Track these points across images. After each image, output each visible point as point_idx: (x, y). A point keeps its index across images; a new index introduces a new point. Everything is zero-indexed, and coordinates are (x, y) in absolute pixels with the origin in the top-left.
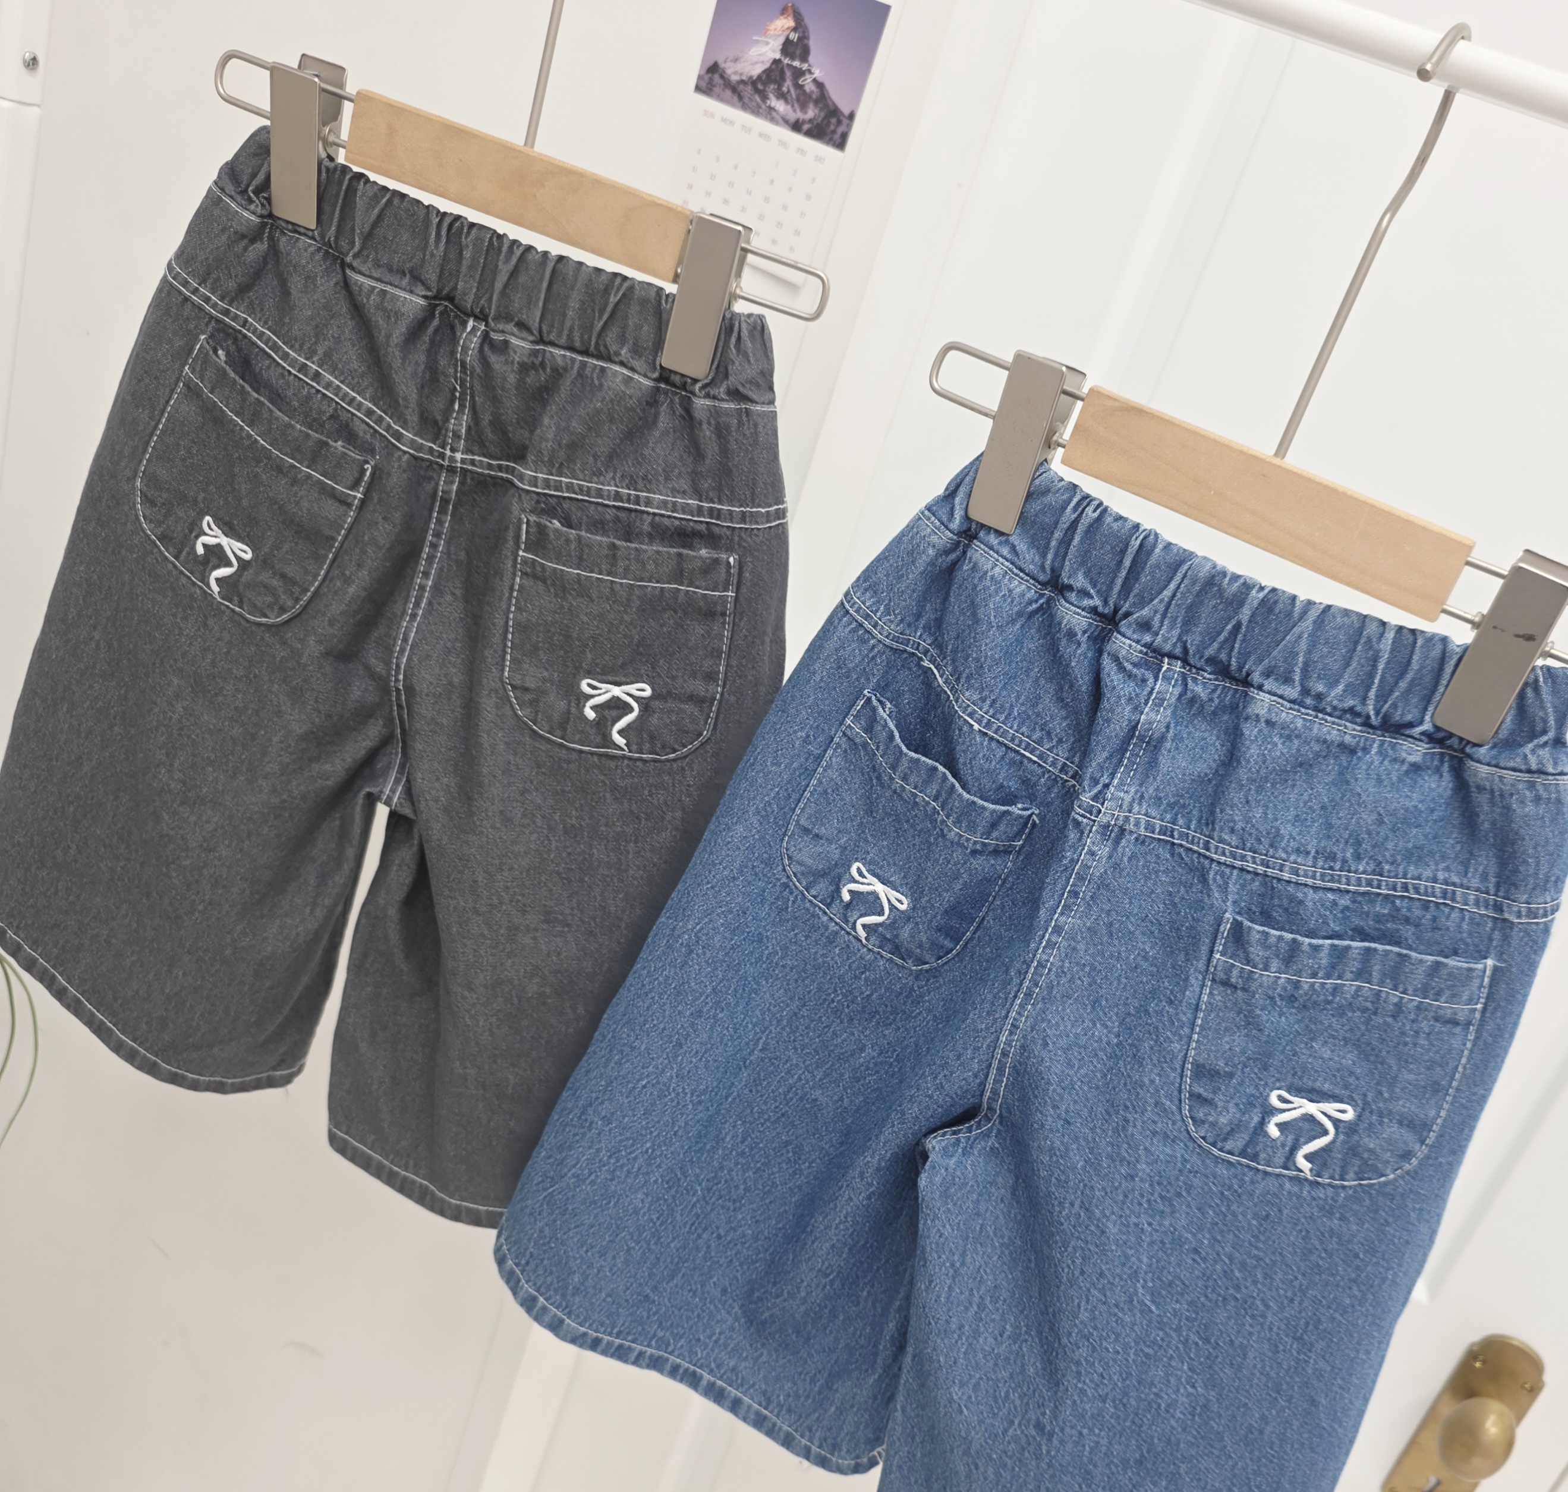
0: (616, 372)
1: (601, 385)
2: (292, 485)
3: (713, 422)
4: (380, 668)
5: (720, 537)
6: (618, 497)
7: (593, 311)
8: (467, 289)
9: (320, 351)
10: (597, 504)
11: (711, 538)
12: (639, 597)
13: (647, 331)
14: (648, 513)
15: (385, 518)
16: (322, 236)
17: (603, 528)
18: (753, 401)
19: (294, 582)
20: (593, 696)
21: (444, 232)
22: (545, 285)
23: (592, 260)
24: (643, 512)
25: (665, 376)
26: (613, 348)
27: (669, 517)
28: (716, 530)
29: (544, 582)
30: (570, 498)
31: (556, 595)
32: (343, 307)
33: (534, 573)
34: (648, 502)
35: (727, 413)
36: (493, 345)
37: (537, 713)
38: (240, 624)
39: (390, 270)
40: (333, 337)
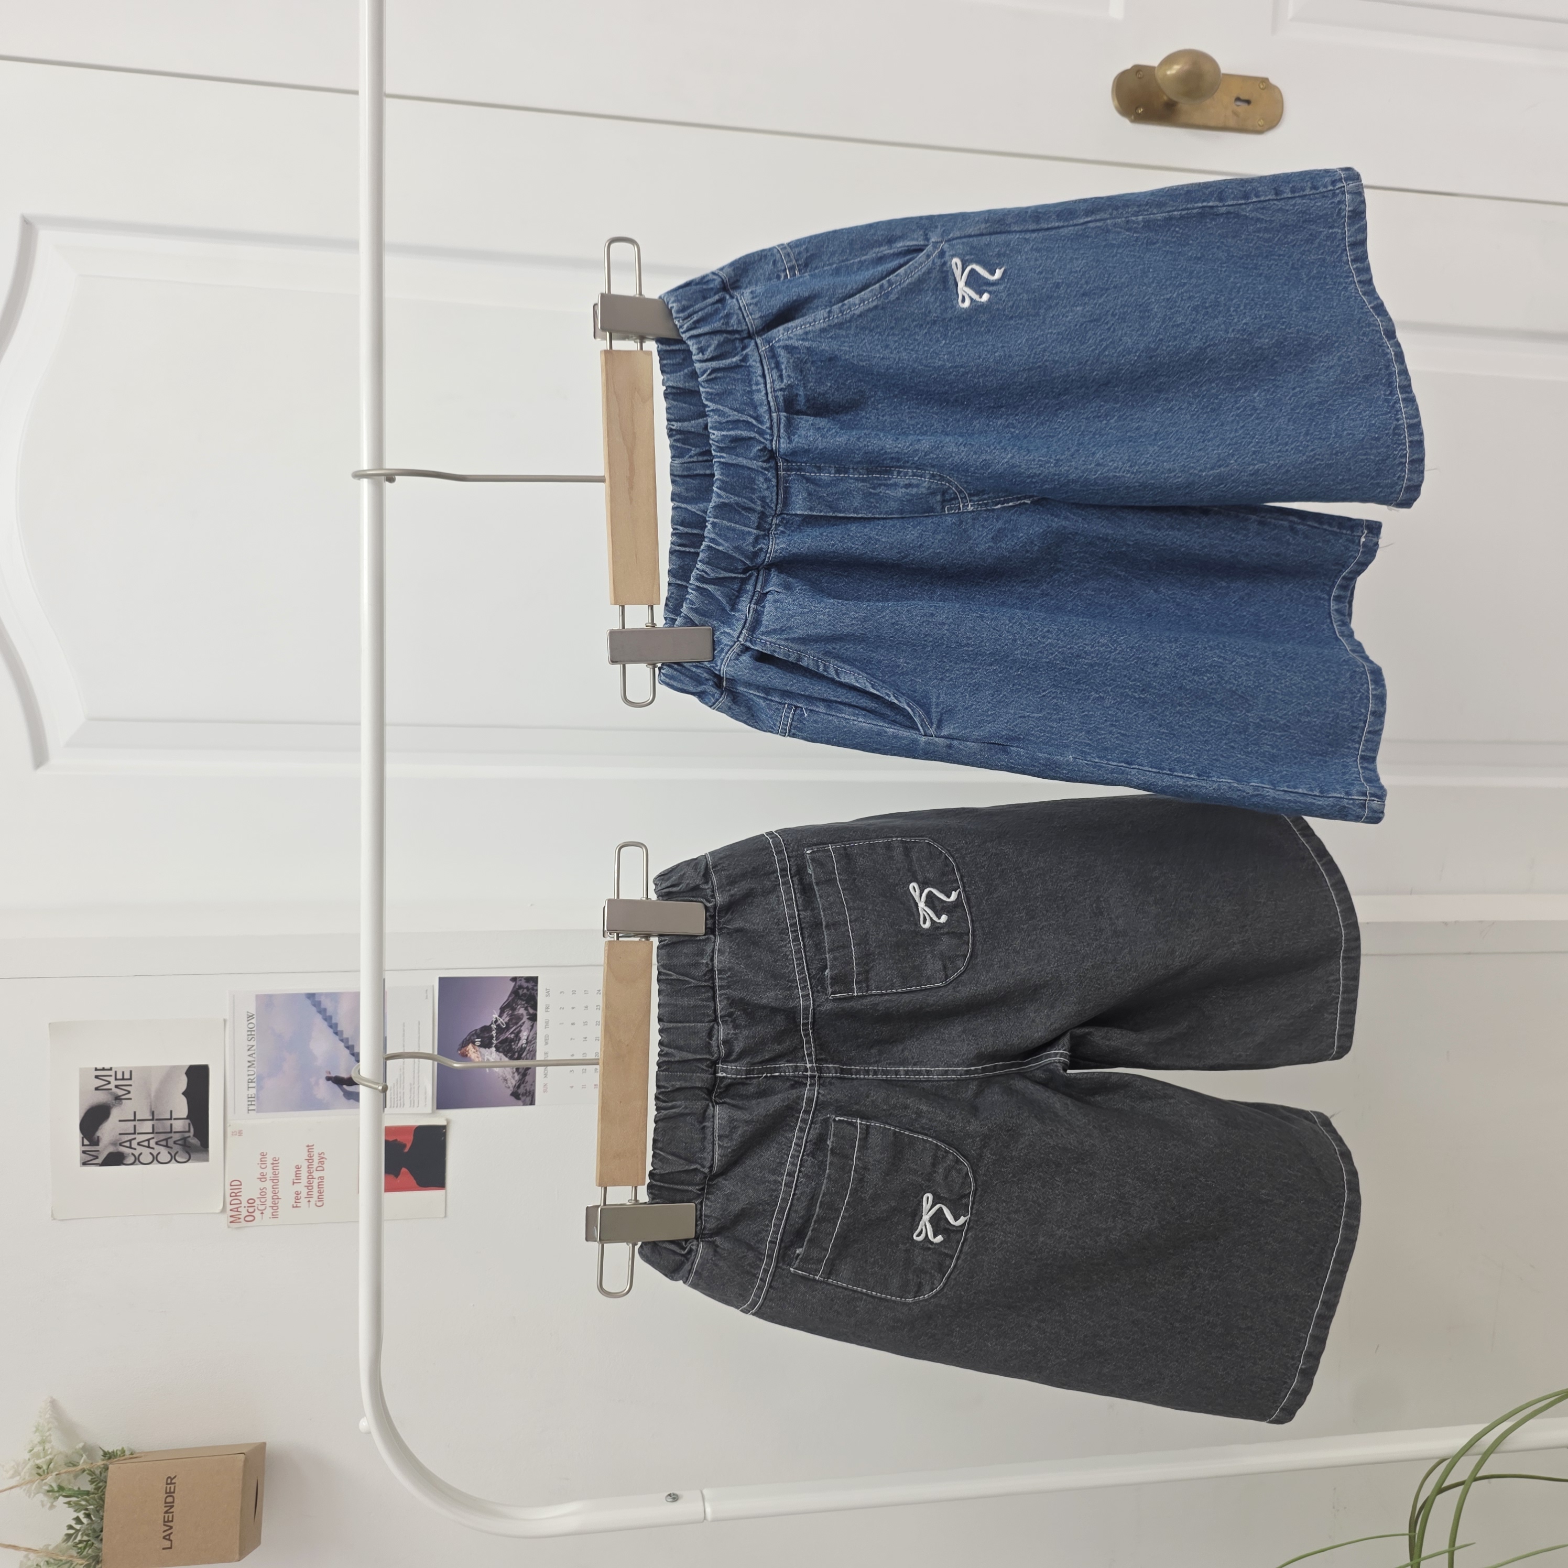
0: (719, 962)
1: (730, 969)
2: (869, 1170)
3: (728, 888)
4: (973, 1086)
5: (797, 865)
6: (796, 939)
7: (686, 989)
8: (700, 1079)
9: (773, 1178)
10: (805, 952)
11: (800, 872)
12: (854, 902)
13: (687, 949)
14: (799, 915)
15: (868, 1097)
16: (698, 1196)
17: (819, 944)
18: (707, 864)
19: (935, 1157)
20: (931, 919)
21: (670, 1104)
22: (680, 1025)
23: (655, 999)
24: (799, 919)
25: (710, 930)
26: (704, 969)
27: (796, 901)
28: (794, 868)
29: (867, 972)
30: (808, 970)
31: (873, 961)
32: (739, 1171)
33: (865, 980)
34: (792, 917)
35: (719, 880)
36: (728, 1054)
37: (958, 956)
38: (981, 1196)
39: (704, 1138)
40: (761, 1172)
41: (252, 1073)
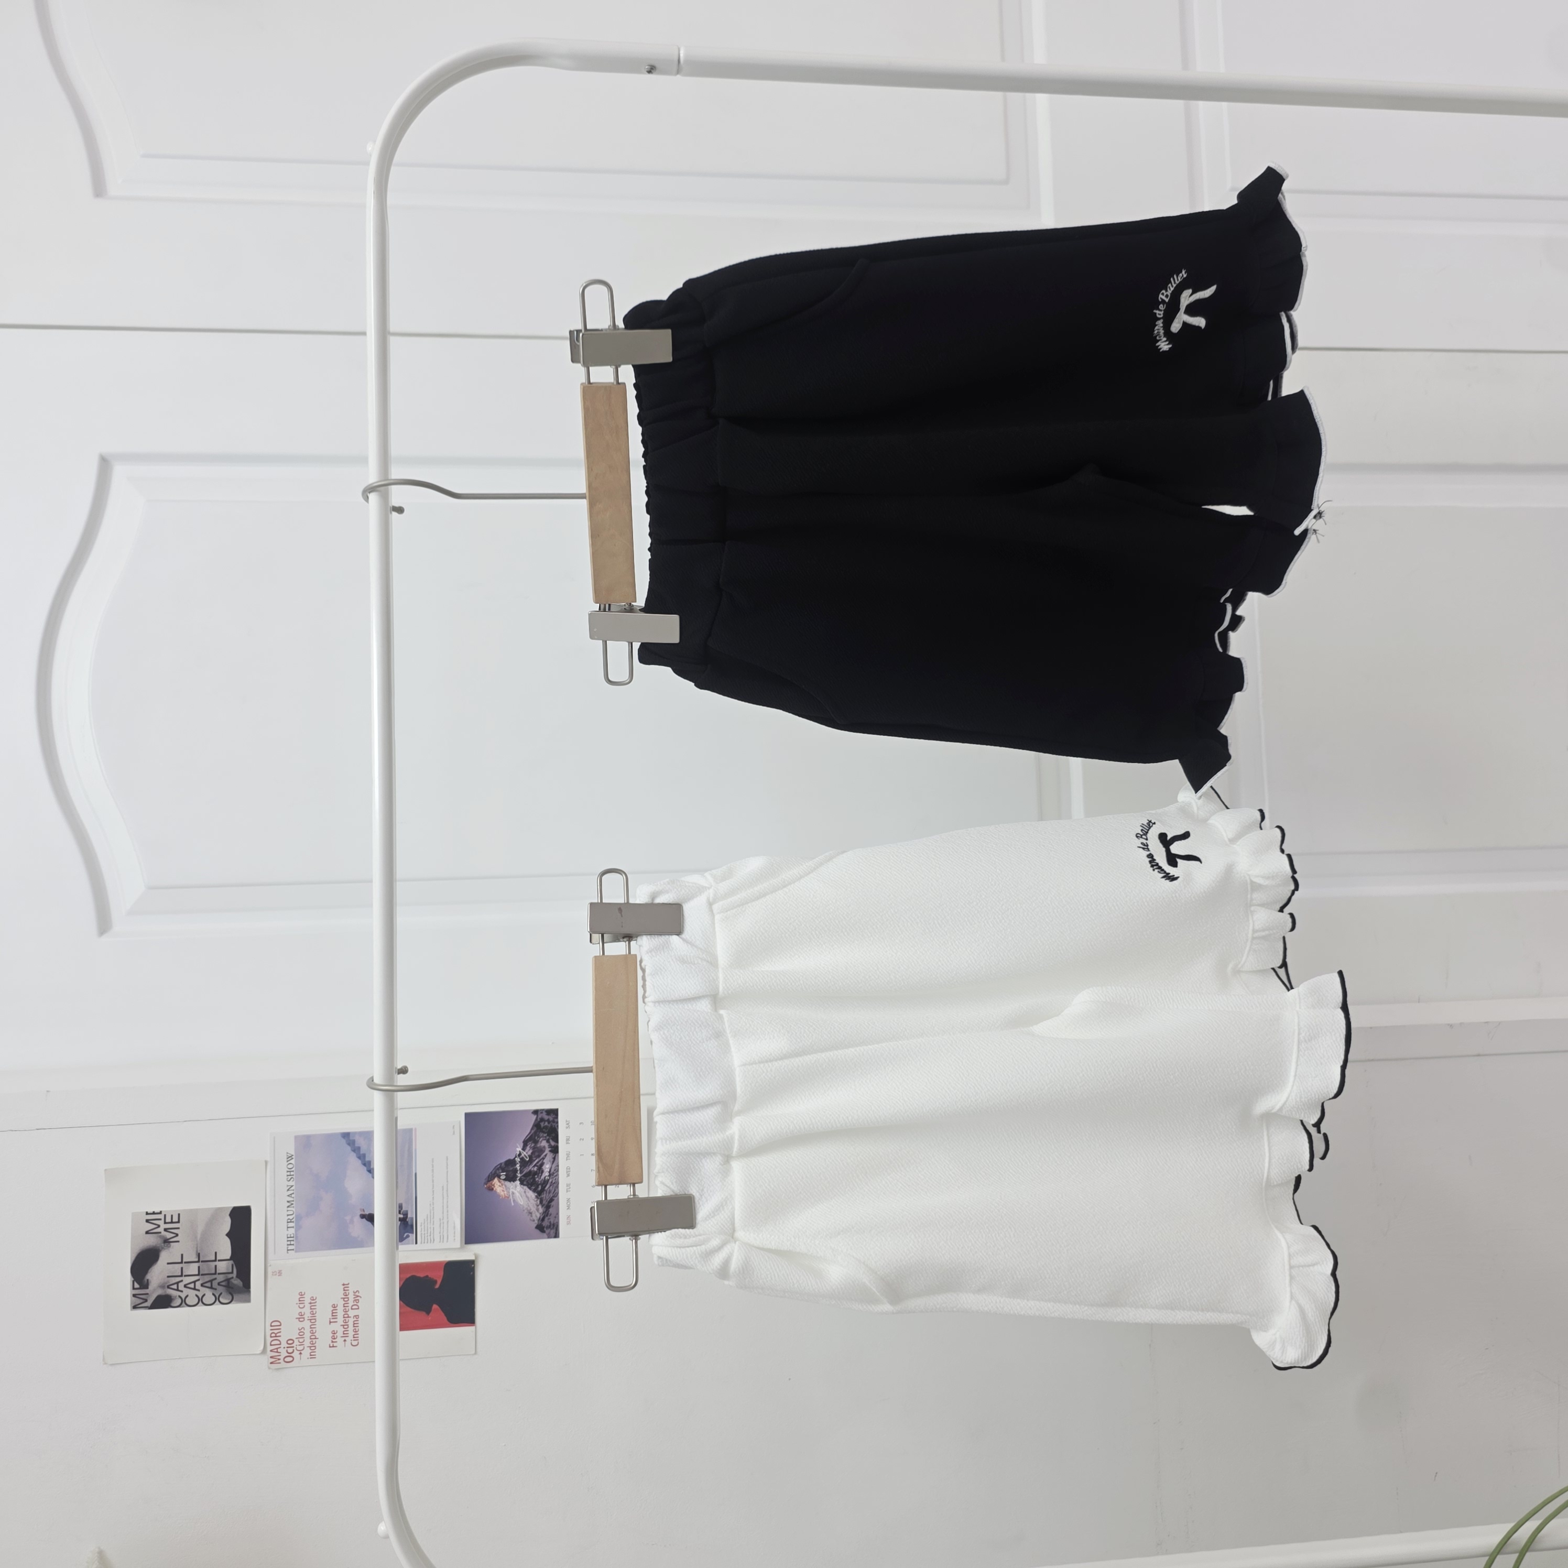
41: (291, 1213)
